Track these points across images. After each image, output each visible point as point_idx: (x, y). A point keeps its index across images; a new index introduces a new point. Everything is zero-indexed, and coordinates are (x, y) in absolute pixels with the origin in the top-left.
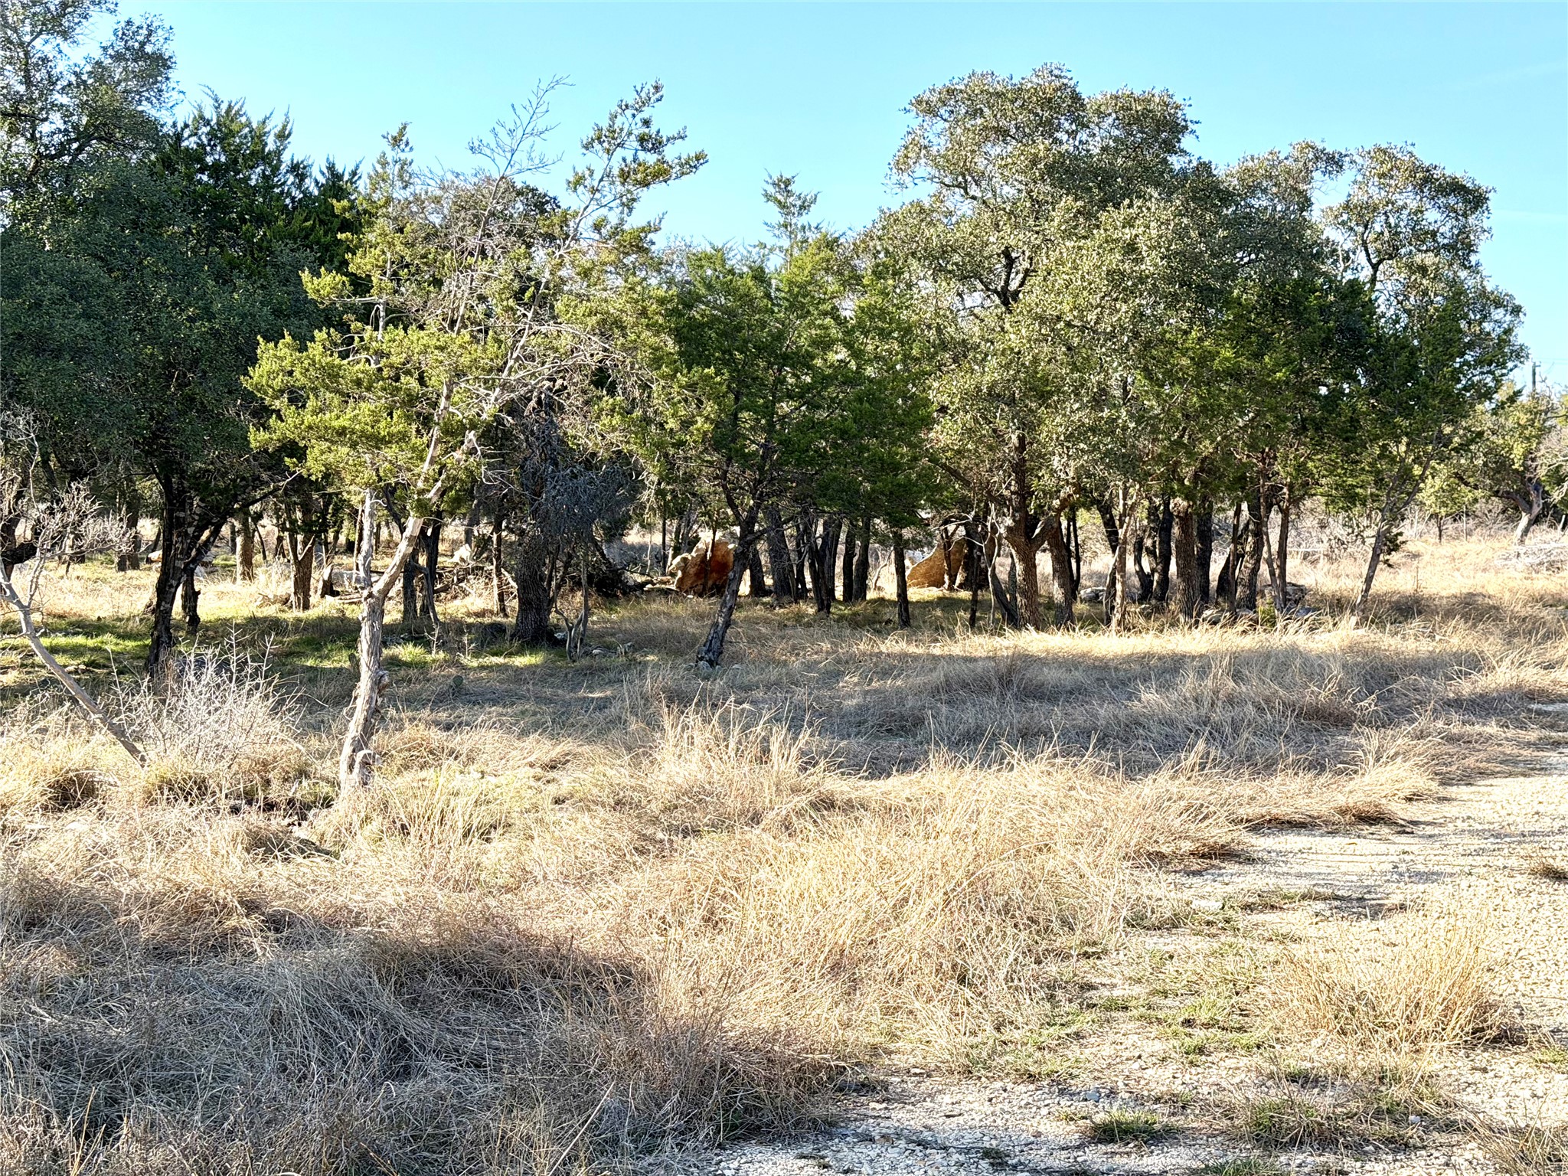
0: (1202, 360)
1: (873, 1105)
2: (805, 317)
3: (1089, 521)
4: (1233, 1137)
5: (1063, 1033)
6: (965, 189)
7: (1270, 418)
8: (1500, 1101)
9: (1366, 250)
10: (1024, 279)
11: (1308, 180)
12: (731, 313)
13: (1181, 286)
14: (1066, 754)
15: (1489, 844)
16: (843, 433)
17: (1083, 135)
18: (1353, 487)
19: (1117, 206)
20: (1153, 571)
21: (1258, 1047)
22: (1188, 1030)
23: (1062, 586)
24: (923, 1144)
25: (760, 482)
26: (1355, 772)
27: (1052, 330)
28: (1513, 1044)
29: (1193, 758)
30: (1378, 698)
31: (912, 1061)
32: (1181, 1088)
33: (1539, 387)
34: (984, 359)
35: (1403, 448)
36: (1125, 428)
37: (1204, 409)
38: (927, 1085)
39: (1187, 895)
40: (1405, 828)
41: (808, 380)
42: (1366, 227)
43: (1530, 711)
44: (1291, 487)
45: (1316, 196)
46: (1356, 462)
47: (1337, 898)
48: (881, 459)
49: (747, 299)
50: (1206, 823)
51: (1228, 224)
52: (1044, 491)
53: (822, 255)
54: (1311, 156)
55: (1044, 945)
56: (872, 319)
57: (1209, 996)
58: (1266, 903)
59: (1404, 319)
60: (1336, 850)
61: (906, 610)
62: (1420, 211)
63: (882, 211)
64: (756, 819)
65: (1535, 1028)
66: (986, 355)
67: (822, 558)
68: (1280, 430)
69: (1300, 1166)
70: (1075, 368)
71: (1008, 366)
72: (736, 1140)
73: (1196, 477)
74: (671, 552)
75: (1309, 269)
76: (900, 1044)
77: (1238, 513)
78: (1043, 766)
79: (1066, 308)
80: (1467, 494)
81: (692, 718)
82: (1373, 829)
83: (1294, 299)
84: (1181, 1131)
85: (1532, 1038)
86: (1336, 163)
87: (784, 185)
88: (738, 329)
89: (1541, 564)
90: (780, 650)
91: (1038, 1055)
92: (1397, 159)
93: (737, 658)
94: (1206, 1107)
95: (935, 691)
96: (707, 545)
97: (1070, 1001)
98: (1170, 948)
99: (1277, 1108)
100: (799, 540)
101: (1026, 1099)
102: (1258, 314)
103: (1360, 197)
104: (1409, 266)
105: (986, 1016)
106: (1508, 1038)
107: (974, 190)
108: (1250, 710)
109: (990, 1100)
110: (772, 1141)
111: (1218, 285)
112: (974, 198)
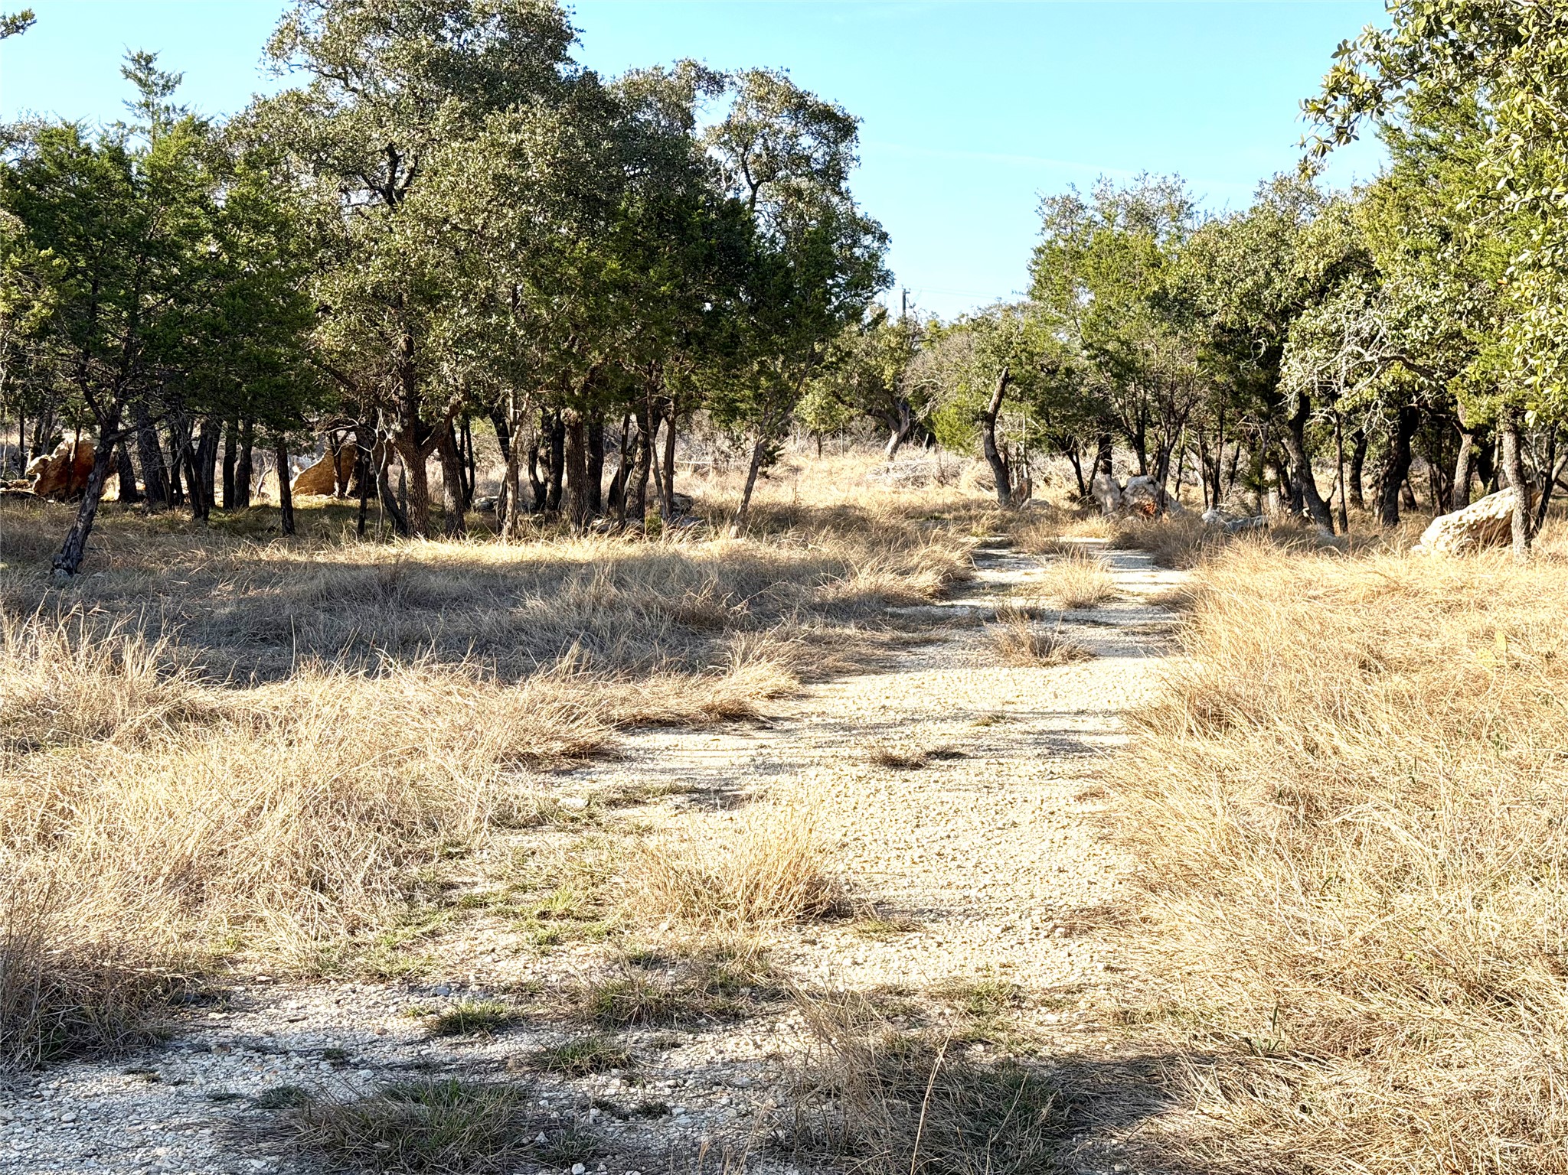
0: (590, 271)
1: (212, 1015)
2: (170, 205)
3: (482, 430)
4: (575, 1020)
5: (418, 933)
6: (346, 80)
7: (655, 332)
8: (824, 969)
9: (746, 171)
10: (410, 178)
11: (690, 98)
12: (84, 195)
13: (568, 195)
14: (444, 660)
15: (838, 736)
16: (215, 330)
17: (468, 35)
18: (735, 401)
19: (502, 109)
20: (546, 480)
21: (609, 934)
22: (545, 922)
23: (453, 493)
24: (263, 1050)
25: (123, 378)
26: (724, 673)
27: (439, 232)
28: (841, 917)
29: (567, 661)
30: (751, 602)
31: (259, 969)
32: (531, 977)
33: (909, 312)
34: (368, 259)
35: (779, 363)
36: (513, 336)
37: (593, 320)
38: (273, 991)
39: (555, 793)
40: (765, 724)
41: (175, 270)
42: (746, 149)
43: (886, 613)
44: (676, 399)
45: (698, 115)
46: (736, 377)
47: (697, 791)
48: (257, 358)
49: (104, 182)
50: (577, 723)
51: (613, 136)
52: (432, 396)
53: (188, 139)
54: (693, 74)
55: (405, 847)
56: (245, 209)
57: (567, 888)
58: (631, 798)
59: (781, 239)
60: (700, 747)
61: (291, 517)
62: (795, 136)
63: (256, 97)
64: (104, 731)
65: (860, 901)
66: (370, 255)
67: (199, 462)
68: (665, 343)
69: (637, 1042)
70: (464, 272)
71: (393, 268)
72: (58, 1059)
73: (585, 388)
74: (30, 453)
75: (691, 186)
76: (247, 953)
77: (626, 424)
78: (421, 672)
79: (452, 211)
80: (844, 413)
81: (37, 628)
82: (736, 726)
83: (678, 215)
84: (526, 1018)
85: (856, 911)
86: (717, 83)
87: (145, 61)
88: (95, 213)
89: (907, 479)
90: (149, 557)
91: (390, 955)
92: (774, 83)
93: (97, 565)
94: (553, 993)
95: (314, 600)
96: (69, 446)
97: (429, 901)
98: (534, 845)
99: (620, 990)
100: (173, 441)
101: (375, 998)
102: (644, 228)
103: (740, 119)
104: (786, 189)
105: (341, 921)
106: (837, 912)
107: (355, 82)
108: (630, 615)
109: (338, 1002)
110: (98, 1059)
111: (604, 196)
112: (354, 90)
